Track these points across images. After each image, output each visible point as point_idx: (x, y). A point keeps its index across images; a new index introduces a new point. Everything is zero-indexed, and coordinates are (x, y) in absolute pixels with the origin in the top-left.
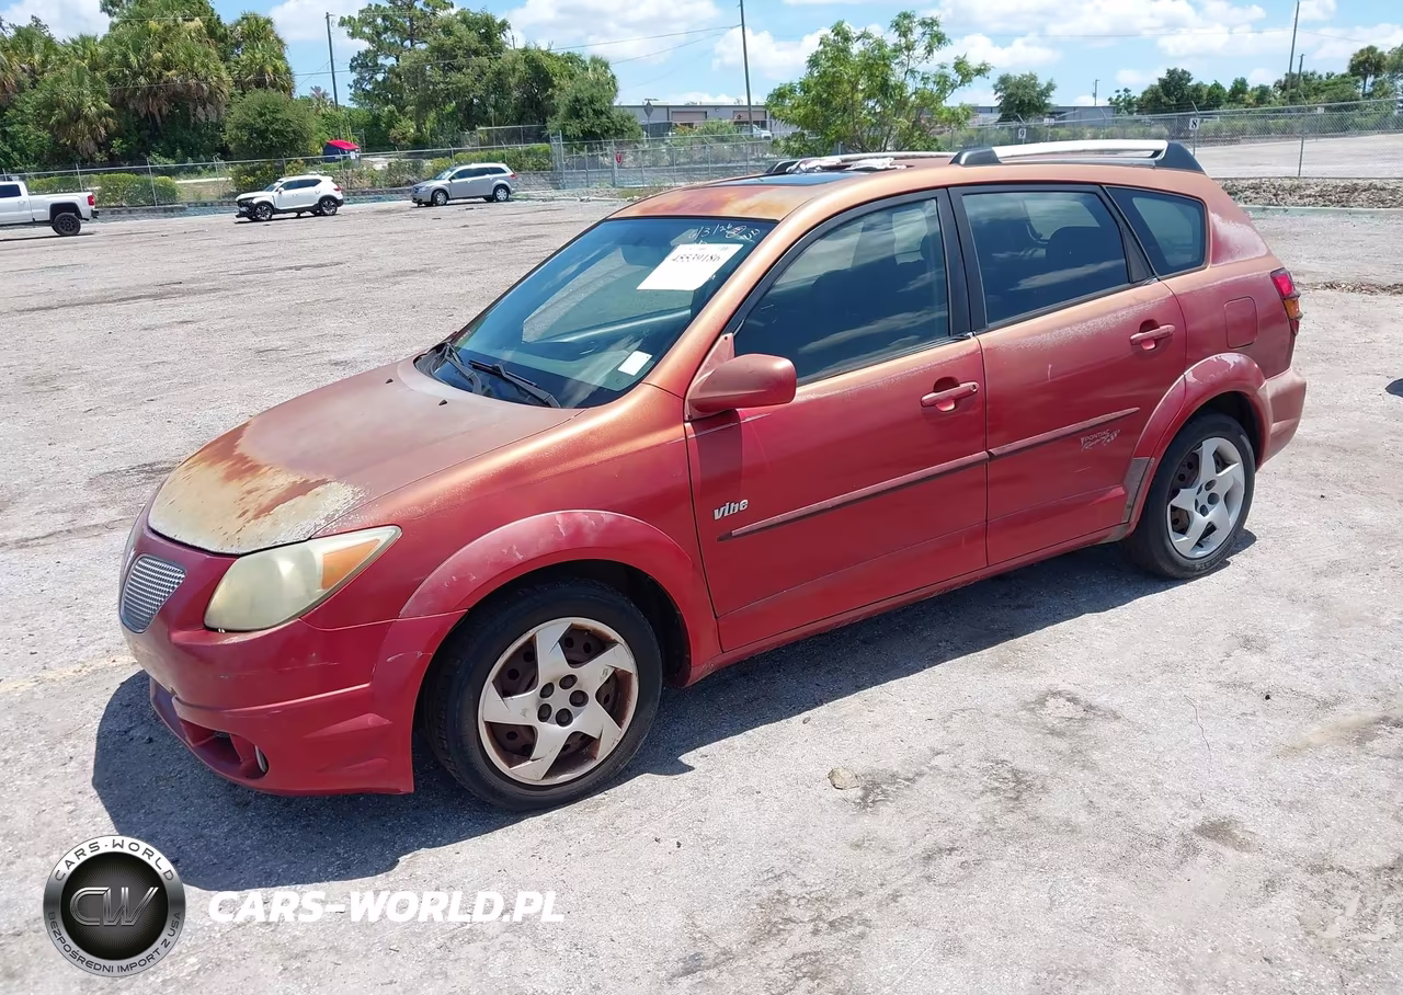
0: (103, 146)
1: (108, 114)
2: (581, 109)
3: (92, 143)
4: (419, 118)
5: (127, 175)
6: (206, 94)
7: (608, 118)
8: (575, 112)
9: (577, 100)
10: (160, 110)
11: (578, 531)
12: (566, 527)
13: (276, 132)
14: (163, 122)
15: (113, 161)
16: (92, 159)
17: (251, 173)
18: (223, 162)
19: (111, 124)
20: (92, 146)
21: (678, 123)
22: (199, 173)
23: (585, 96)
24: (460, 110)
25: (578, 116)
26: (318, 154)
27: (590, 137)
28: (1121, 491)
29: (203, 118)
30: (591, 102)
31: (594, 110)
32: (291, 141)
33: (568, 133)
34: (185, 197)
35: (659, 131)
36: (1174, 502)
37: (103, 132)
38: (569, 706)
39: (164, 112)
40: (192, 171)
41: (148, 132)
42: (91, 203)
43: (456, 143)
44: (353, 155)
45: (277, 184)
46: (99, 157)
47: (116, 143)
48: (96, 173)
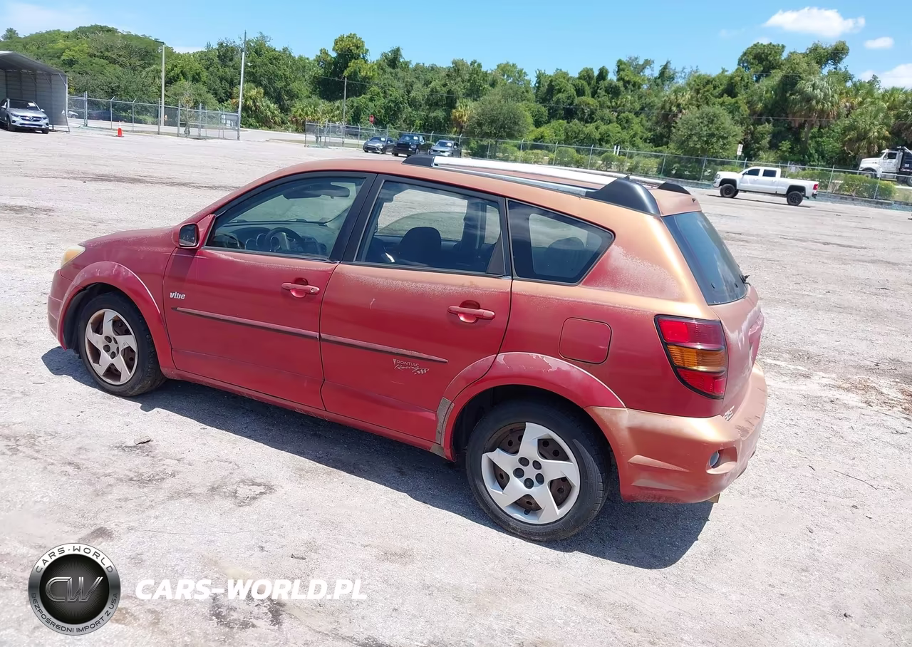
1: (884, 138)
5: (864, 177)
34: (897, 197)
36: (490, 455)
42: (815, 189)
48: (844, 172)
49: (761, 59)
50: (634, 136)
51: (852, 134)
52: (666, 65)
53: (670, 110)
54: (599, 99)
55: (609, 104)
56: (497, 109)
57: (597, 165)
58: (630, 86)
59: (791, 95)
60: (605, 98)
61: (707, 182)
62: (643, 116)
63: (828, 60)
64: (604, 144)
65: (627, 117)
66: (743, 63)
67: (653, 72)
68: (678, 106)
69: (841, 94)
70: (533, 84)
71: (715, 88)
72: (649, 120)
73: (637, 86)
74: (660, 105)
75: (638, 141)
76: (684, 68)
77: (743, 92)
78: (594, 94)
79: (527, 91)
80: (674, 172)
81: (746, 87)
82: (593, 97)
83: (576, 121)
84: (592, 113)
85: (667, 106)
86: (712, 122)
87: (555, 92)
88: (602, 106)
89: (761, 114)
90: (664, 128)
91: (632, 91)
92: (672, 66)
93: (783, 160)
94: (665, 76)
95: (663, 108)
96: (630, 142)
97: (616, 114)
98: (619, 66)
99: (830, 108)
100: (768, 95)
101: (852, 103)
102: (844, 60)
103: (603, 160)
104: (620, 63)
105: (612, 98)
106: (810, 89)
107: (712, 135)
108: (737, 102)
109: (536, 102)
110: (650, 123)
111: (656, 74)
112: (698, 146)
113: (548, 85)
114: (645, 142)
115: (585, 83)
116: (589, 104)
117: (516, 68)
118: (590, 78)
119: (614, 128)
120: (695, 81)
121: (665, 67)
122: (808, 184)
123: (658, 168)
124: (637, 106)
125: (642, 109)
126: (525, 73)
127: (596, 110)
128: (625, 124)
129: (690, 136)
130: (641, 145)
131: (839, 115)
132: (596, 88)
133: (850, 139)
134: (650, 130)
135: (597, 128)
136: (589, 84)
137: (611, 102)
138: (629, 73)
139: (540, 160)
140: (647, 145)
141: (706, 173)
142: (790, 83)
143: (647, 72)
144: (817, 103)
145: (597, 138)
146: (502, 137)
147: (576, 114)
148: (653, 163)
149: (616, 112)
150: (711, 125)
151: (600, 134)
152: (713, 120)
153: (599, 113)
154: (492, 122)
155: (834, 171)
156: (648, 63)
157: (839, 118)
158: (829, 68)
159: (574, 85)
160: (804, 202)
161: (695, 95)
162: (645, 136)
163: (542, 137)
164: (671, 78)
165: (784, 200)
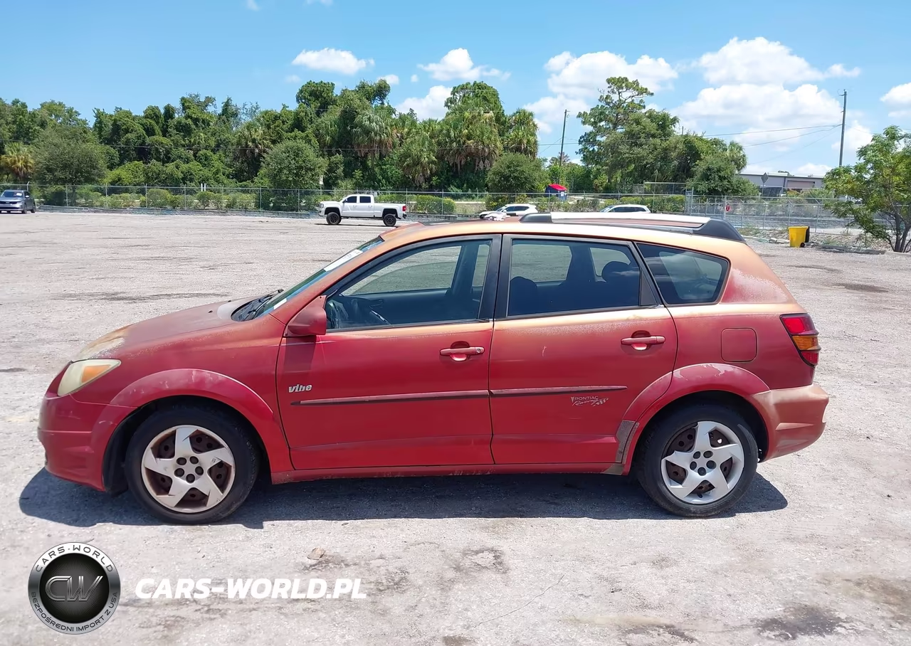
0: (428, 180)
1: (433, 162)
2: (710, 175)
3: (422, 178)
4: (610, 173)
5: (431, 197)
6: (486, 154)
7: (729, 182)
8: (706, 177)
9: (709, 169)
10: (461, 162)
11: (202, 381)
12: (196, 377)
13: (515, 178)
14: (461, 168)
15: (431, 188)
16: (420, 186)
17: (496, 200)
18: (487, 193)
19: (434, 168)
20: (422, 179)
21: (790, 188)
22: (473, 198)
23: (715, 167)
24: (636, 171)
25: (708, 180)
26: (542, 192)
27: (713, 193)
28: (613, 440)
29: (482, 168)
30: (719, 171)
31: (720, 176)
32: (522, 184)
33: (699, 189)
34: (458, 211)
35: (771, 193)
36: (668, 458)
37: (429, 172)
38: (194, 473)
39: (463, 163)
40: (470, 197)
41: (452, 173)
42: (404, 210)
43: (631, 191)
44: (562, 194)
45: (504, 208)
46: (424, 185)
47: (434, 178)
48: (416, 194)
49: (316, 95)
50: (217, 172)
51: (409, 161)
52: (228, 102)
53: (247, 146)
54: (172, 138)
55: (183, 142)
56: (69, 152)
57: (194, 204)
58: (200, 124)
59: (352, 128)
60: (178, 137)
61: (304, 212)
62: (221, 152)
63: (375, 97)
64: (188, 182)
65: (205, 154)
66: (301, 99)
67: (216, 109)
68: (254, 141)
69: (392, 126)
70: (91, 125)
71: (283, 122)
72: (226, 156)
73: (206, 123)
74: (235, 141)
75: (222, 177)
76: (245, 105)
77: (309, 126)
78: (165, 132)
79: (85, 132)
80: (272, 205)
81: (311, 122)
82: (164, 135)
83: (154, 161)
84: (168, 152)
85: (243, 141)
86: (297, 155)
87: (121, 132)
88: (176, 145)
89: (330, 147)
90: (242, 163)
91: (203, 129)
92: (233, 103)
93: (359, 187)
94: (228, 113)
95: (239, 143)
96: (215, 179)
97: (192, 152)
98: (183, 105)
99: (386, 138)
100: (333, 128)
101: (401, 133)
102: (387, 97)
103: (199, 199)
104: (183, 101)
105: (185, 136)
106: (367, 123)
107: (301, 168)
108: (307, 136)
109: (101, 143)
110: (228, 159)
111: (220, 111)
112: (291, 179)
113: (112, 125)
114: (228, 177)
115: (153, 122)
116: (162, 143)
117: (64, 106)
118: (157, 116)
119: (194, 166)
120: (263, 117)
121: (227, 105)
122: (398, 207)
123: (256, 202)
124: (213, 144)
125: (218, 146)
126: (76, 112)
127: (171, 149)
128: (205, 162)
129: (281, 170)
130: (225, 182)
131: (394, 146)
132: (165, 127)
133: (408, 165)
134: (230, 166)
135: (177, 168)
136: (157, 123)
137: (184, 140)
138: (196, 111)
139: (130, 203)
140: (230, 180)
141: (302, 204)
142: (349, 117)
143: (210, 109)
144: (376, 135)
145: (180, 177)
146: (80, 183)
147: (150, 153)
148: (249, 199)
149: (191, 150)
150: (297, 159)
151: (182, 172)
152: (298, 154)
153: (175, 152)
154: (65, 167)
155: (408, 194)
156: (209, 100)
157: (394, 147)
158: (377, 103)
159: (141, 124)
160: (398, 223)
161: (266, 131)
162: (227, 173)
163: (119, 179)
164: (235, 115)
165: (381, 222)
